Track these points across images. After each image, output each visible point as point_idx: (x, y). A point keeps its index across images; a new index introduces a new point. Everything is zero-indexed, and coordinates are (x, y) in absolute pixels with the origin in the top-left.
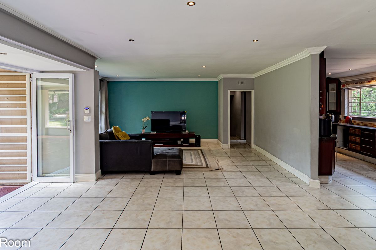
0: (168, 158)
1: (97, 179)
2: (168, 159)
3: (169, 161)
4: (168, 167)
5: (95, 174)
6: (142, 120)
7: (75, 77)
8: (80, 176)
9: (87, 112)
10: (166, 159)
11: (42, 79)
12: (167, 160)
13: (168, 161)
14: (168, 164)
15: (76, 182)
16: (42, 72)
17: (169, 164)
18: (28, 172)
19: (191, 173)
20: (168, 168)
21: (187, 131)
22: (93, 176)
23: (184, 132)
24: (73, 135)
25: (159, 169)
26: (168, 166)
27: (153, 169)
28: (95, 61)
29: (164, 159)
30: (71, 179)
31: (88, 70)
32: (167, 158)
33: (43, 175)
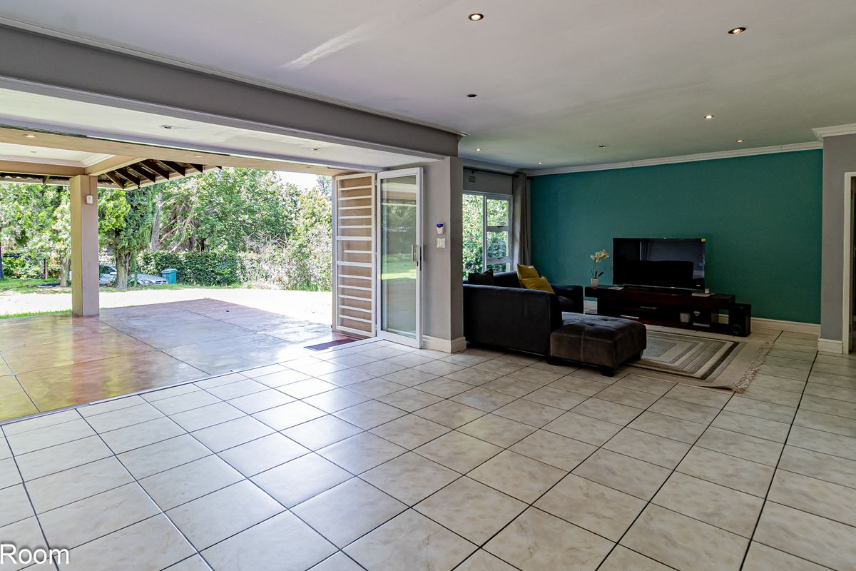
0: (583, 333)
1: (453, 352)
2: (582, 337)
3: (585, 340)
4: (582, 355)
5: (450, 341)
6: (592, 257)
7: (425, 172)
8: (432, 341)
9: (440, 230)
10: (579, 336)
11: (389, 180)
12: (580, 339)
13: (582, 342)
14: (582, 346)
15: (425, 349)
16: (388, 169)
17: (584, 348)
18: (372, 322)
19: (642, 379)
20: (582, 357)
21: (707, 291)
22: (447, 344)
23: (699, 292)
24: (421, 270)
25: (563, 354)
26: (582, 350)
27: (553, 352)
28: (458, 142)
29: (574, 336)
30: (417, 343)
31: (443, 158)
32: (581, 334)
33: (389, 329)
